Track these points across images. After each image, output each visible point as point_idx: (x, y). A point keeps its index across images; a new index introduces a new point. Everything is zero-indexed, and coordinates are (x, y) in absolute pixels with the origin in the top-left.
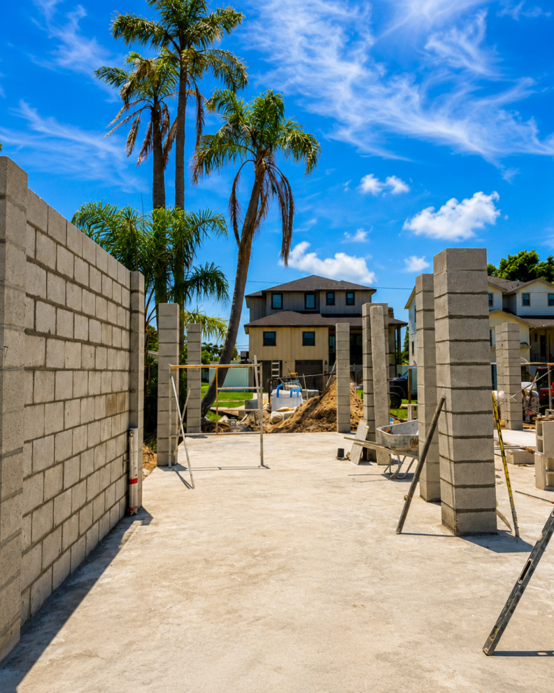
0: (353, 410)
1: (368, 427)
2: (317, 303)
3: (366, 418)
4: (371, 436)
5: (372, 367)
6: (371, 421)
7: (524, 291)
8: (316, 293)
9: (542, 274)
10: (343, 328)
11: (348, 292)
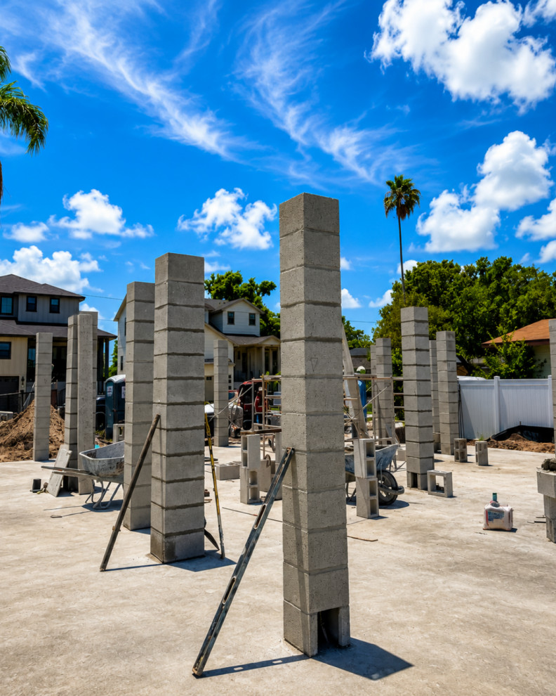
0: (53, 432)
1: (70, 452)
2: (14, 307)
3: (68, 442)
4: (73, 462)
5: (77, 383)
6: (73, 445)
7: (230, 310)
8: (15, 296)
9: (245, 294)
10: (44, 339)
11: (52, 297)
